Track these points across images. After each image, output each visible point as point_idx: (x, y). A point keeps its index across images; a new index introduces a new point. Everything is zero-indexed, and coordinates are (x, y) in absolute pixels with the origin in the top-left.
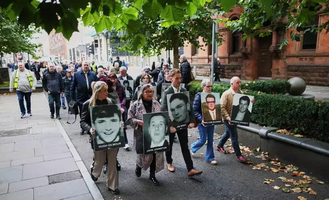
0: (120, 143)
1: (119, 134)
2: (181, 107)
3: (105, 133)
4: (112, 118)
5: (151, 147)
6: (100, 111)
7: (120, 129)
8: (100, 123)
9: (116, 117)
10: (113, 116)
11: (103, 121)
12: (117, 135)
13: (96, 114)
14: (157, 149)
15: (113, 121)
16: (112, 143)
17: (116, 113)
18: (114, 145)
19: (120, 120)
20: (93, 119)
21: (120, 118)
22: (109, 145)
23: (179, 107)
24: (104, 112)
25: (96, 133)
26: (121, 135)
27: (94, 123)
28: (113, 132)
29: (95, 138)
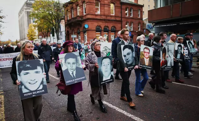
0: (43, 91)
1: (42, 83)
2: (129, 54)
3: (29, 83)
4: (36, 70)
5: (104, 80)
6: (24, 65)
7: (43, 79)
8: (25, 74)
9: (39, 69)
10: (36, 68)
11: (27, 73)
12: (41, 84)
13: (21, 67)
14: (107, 81)
15: (37, 72)
16: (36, 91)
17: (39, 66)
18: (38, 92)
19: (43, 72)
20: (18, 72)
21: (42, 70)
22: (34, 93)
23: (128, 54)
24: (28, 66)
25: (22, 84)
26: (44, 84)
27: (20, 75)
28: (37, 82)
29: (20, 88)
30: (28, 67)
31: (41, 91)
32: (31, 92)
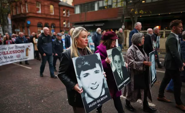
0: (106, 96)
1: (104, 86)
3: (91, 88)
4: (95, 69)
6: (82, 63)
7: (103, 80)
8: (85, 77)
9: (98, 67)
11: (87, 74)
12: (103, 88)
13: (80, 66)
15: (96, 72)
16: (100, 98)
17: (97, 63)
18: (102, 99)
19: (102, 71)
20: (78, 74)
21: (101, 68)
24: (87, 63)
25: (84, 90)
26: (106, 87)
27: (80, 78)
28: (98, 85)
29: (83, 96)
30: (86, 65)
31: (104, 98)
32: (95, 100)
